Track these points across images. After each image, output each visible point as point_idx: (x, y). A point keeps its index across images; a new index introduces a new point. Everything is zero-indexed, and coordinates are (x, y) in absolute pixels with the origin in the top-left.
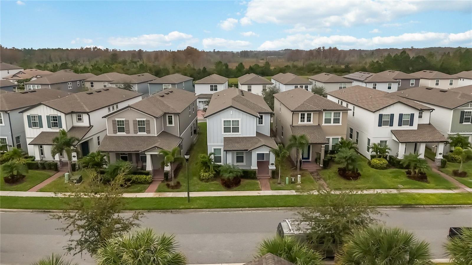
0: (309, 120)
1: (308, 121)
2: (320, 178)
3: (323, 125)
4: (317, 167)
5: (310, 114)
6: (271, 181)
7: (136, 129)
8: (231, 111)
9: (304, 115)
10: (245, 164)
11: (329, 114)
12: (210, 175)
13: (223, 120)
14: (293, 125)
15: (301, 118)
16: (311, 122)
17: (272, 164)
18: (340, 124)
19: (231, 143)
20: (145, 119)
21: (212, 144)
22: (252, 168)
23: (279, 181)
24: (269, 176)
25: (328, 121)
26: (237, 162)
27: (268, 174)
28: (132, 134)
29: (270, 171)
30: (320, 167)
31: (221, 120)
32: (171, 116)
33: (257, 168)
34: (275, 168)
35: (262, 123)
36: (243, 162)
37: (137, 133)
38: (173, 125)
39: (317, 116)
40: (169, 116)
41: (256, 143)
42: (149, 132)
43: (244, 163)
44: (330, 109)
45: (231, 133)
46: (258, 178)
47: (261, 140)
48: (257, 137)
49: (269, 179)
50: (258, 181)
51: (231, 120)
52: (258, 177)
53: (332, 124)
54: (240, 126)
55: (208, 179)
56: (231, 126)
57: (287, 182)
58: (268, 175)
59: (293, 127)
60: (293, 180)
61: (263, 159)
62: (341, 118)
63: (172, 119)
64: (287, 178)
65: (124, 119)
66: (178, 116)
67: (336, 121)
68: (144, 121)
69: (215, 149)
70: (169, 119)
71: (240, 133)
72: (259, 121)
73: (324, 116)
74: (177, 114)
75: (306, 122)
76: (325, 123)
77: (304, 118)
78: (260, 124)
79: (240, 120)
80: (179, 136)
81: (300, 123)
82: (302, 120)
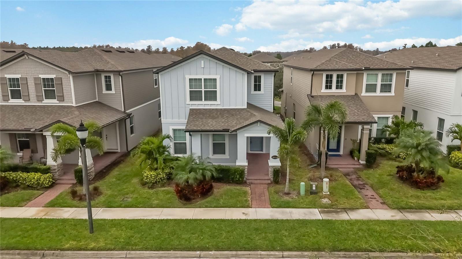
0: (340, 86)
1: (337, 88)
3: (362, 95)
4: (355, 165)
5: (342, 76)
6: (272, 189)
7: (41, 94)
8: (202, 62)
9: (331, 76)
10: (228, 157)
11: (374, 77)
12: (160, 174)
13: (188, 77)
14: (313, 94)
15: (327, 82)
16: (344, 90)
17: (275, 157)
18: (393, 94)
19: (202, 118)
20: (53, 76)
21: (169, 120)
22: (238, 164)
23: (286, 190)
24: (269, 179)
25: (371, 88)
26: (215, 153)
27: (268, 175)
28: (33, 102)
29: (271, 170)
30: (360, 164)
32: (110, 77)
33: (246, 164)
34: (280, 164)
35: (260, 90)
36: (225, 154)
37: (42, 101)
38: (113, 92)
39: (353, 79)
40: (106, 77)
41: (247, 119)
42: (62, 98)
43: (226, 156)
44: (376, 67)
45: (203, 102)
46: (248, 181)
47: (255, 113)
48: (248, 110)
49: (268, 184)
50: (248, 189)
51: (203, 77)
52: (249, 180)
53: (378, 93)
54: (218, 90)
55: (156, 182)
56: (203, 90)
57: (302, 192)
58: (267, 178)
59: (312, 97)
60: (314, 188)
61: (262, 151)
62: (393, 83)
63: (110, 81)
64: (303, 183)
65: (18, 76)
66: (120, 77)
67: (386, 88)
68: (52, 79)
69: (175, 130)
70: (106, 81)
71: (218, 102)
72: (255, 85)
73: (365, 80)
74: (118, 73)
75: (334, 90)
76: (367, 91)
77: (331, 82)
78: (255, 90)
79: (218, 77)
80: (123, 110)
81: (324, 90)
82: (328, 86)
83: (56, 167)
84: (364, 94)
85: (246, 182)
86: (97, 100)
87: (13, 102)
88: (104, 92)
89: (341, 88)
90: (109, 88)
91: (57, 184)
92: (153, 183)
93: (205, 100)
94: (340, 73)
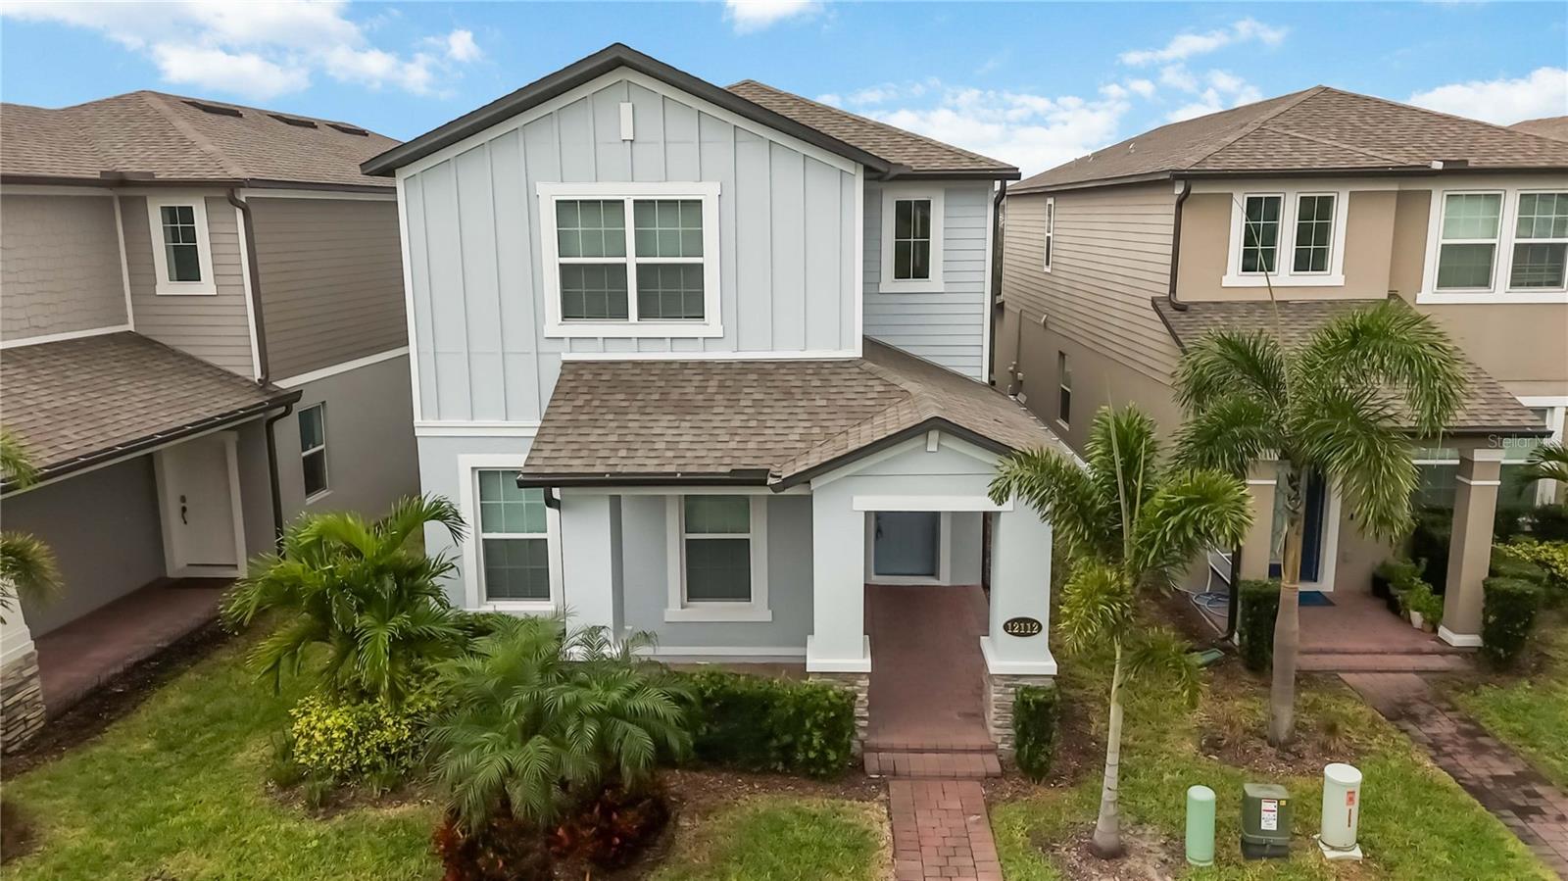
0: (1311, 258)
1: (1302, 264)
2: (1520, 779)
3: (1422, 298)
4: (1420, 653)
5: (1325, 205)
6: (1016, 818)
8: (626, 109)
9: (1274, 204)
10: (766, 616)
11: (1481, 211)
12: (380, 726)
13: (550, 193)
14: (1182, 296)
15: (1250, 237)
16: (1332, 278)
17: (1021, 627)
19: (621, 412)
21: (455, 422)
22: (815, 662)
23: (1103, 832)
24: (991, 750)
25: (1466, 266)
26: (695, 591)
27: (977, 717)
30: (1446, 650)
31: (531, 199)
32: (187, 214)
33: (864, 664)
34: (1050, 666)
35: (922, 272)
36: (747, 596)
38: (206, 285)
39: (1382, 221)
40: (170, 214)
41: (866, 416)
43: (757, 609)
45: (633, 326)
46: (872, 762)
47: (908, 385)
48: (869, 365)
49: (988, 779)
50: (871, 816)
51: (628, 192)
52: (879, 750)
53: (1501, 290)
54: (710, 261)
55: (356, 769)
56: (631, 261)
57: (1200, 844)
58: (974, 739)
59: (1182, 308)
60: (1269, 821)
61: (933, 572)
63: (190, 235)
64: (1202, 795)
66: (240, 214)
67: (1540, 264)
69: (485, 476)
70: (172, 235)
71: (713, 321)
72: (901, 252)
73: (1439, 226)
74: (225, 191)
75: (1285, 275)
76: (1444, 282)
77: (1271, 236)
78: (901, 273)
79: (707, 192)
80: (258, 375)
81: (1235, 278)
82: (1257, 257)
84: (1429, 293)
85: (860, 767)
86: (130, 327)
88: (165, 285)
89: (1320, 263)
90: (186, 266)
92: (343, 777)
93: (642, 315)
94: (1316, 191)
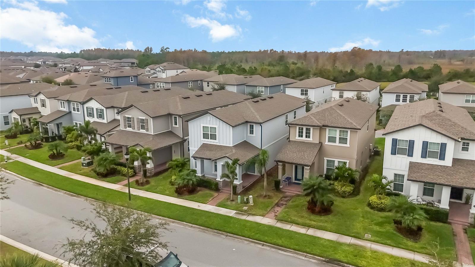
0: (308, 136)
1: (306, 137)
2: (285, 204)
3: (326, 143)
5: (309, 130)
7: (139, 127)
8: (208, 117)
9: (302, 129)
11: (334, 132)
13: (202, 125)
14: (290, 140)
15: (299, 132)
16: (311, 139)
18: (348, 145)
19: (204, 150)
20: (144, 118)
21: (193, 148)
22: (217, 179)
23: (231, 198)
25: (332, 139)
26: (216, 170)
28: (136, 131)
31: (200, 126)
32: (176, 117)
35: (253, 134)
37: (140, 130)
38: (178, 126)
39: (318, 132)
40: (174, 117)
42: (147, 130)
44: (335, 125)
46: (221, 190)
47: (234, 151)
50: (216, 194)
51: (209, 126)
52: (223, 189)
53: (337, 144)
54: (217, 134)
56: (209, 133)
57: (239, 201)
60: (245, 200)
61: (255, 173)
62: (348, 138)
63: (176, 120)
65: (130, 116)
66: (181, 118)
67: (343, 140)
68: (144, 119)
71: (217, 141)
72: (250, 131)
73: (328, 133)
74: (180, 116)
75: (304, 138)
76: (329, 141)
77: (302, 133)
78: (250, 133)
79: (217, 127)
80: (182, 137)
81: (297, 138)
82: (301, 136)
83: (137, 167)
84: (327, 143)
86: (170, 130)
87: (129, 129)
88: (174, 126)
89: (309, 137)
90: (176, 123)
91: (137, 175)
93: (210, 139)
94: (308, 127)
